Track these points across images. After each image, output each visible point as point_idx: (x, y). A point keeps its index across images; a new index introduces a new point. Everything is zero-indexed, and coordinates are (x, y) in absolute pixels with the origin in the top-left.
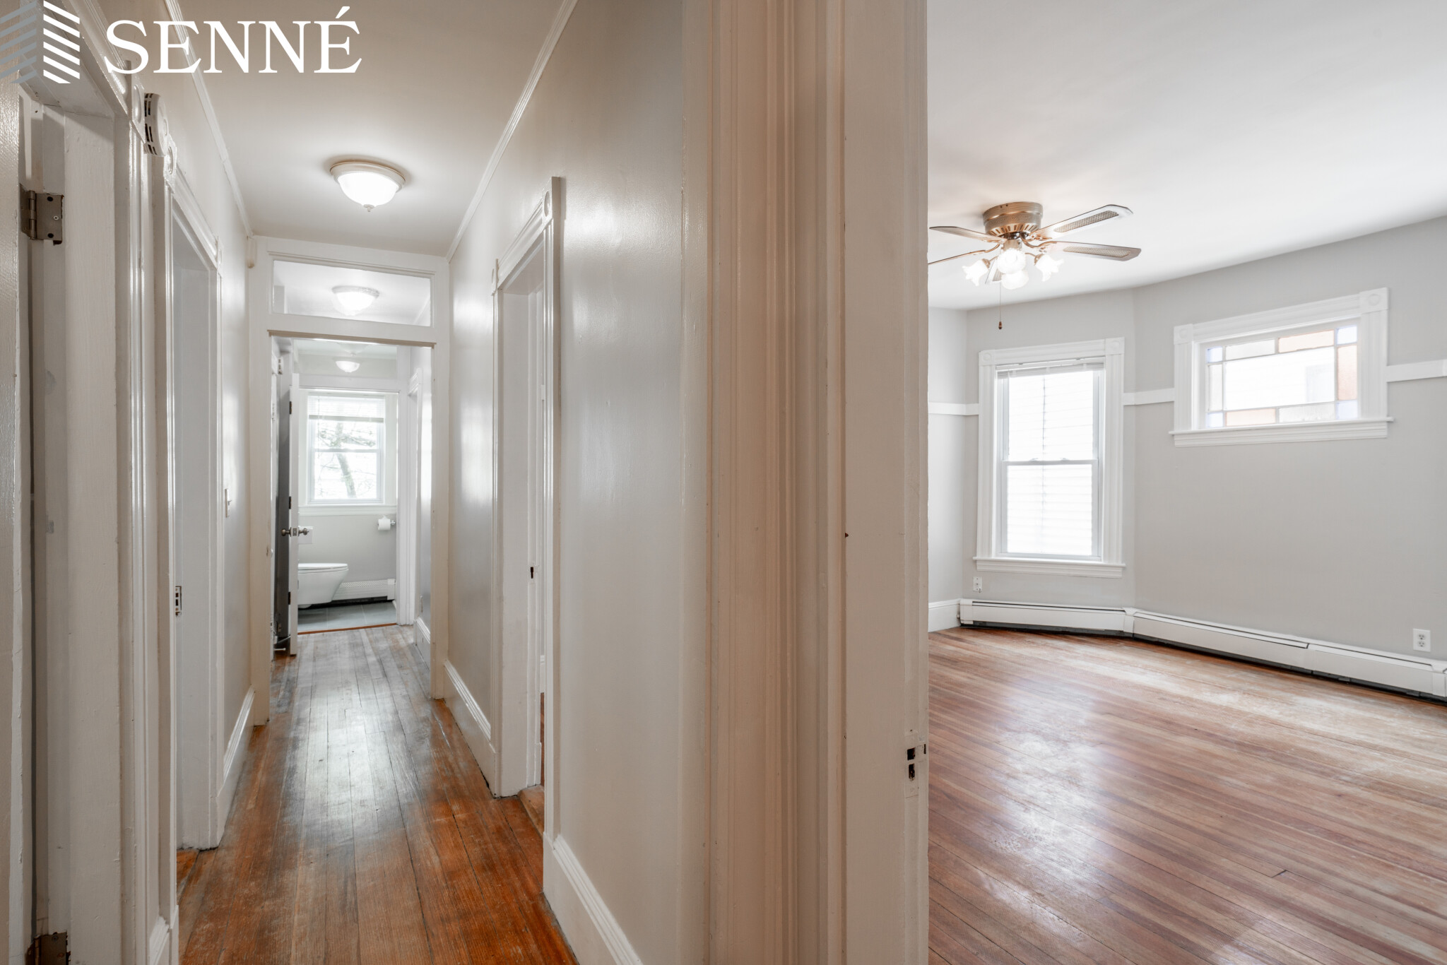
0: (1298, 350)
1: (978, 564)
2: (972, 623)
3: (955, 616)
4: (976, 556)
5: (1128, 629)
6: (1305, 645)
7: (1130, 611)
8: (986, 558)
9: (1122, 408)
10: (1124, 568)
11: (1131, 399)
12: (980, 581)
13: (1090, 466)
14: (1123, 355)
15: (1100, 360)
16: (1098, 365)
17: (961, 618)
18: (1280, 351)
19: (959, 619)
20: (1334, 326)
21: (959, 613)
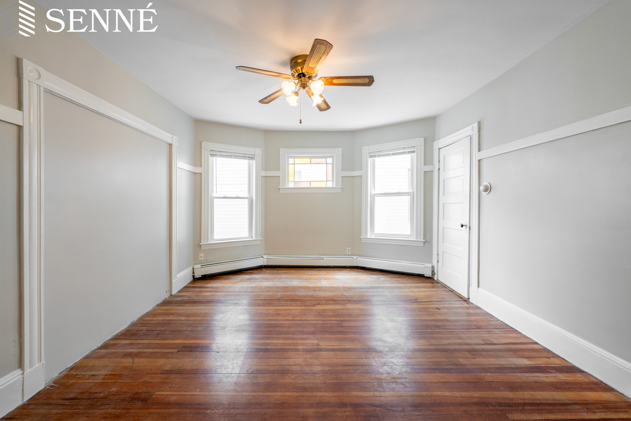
0: (316, 163)
1: (202, 246)
2: (201, 276)
3: (191, 275)
4: (201, 243)
5: (265, 264)
6: (323, 258)
7: (265, 256)
8: (206, 243)
9: (261, 177)
10: (261, 240)
11: (264, 173)
12: (203, 255)
13: (247, 200)
14: (261, 156)
15: (253, 156)
16: (251, 158)
17: (195, 275)
18: (311, 163)
19: (194, 276)
20: (326, 157)
21: (194, 273)
